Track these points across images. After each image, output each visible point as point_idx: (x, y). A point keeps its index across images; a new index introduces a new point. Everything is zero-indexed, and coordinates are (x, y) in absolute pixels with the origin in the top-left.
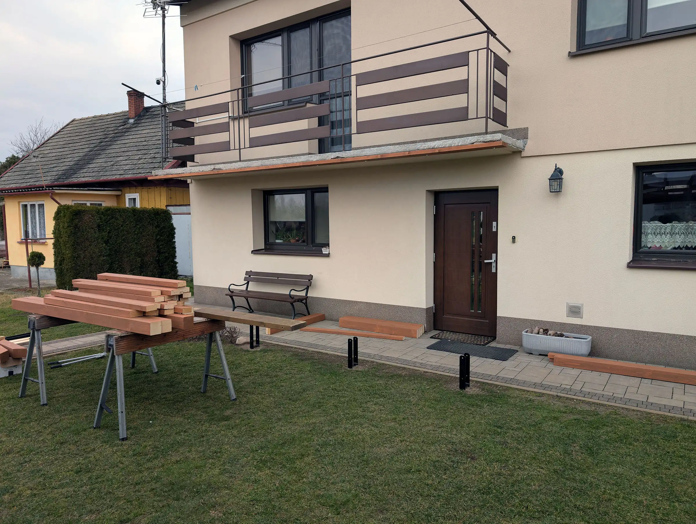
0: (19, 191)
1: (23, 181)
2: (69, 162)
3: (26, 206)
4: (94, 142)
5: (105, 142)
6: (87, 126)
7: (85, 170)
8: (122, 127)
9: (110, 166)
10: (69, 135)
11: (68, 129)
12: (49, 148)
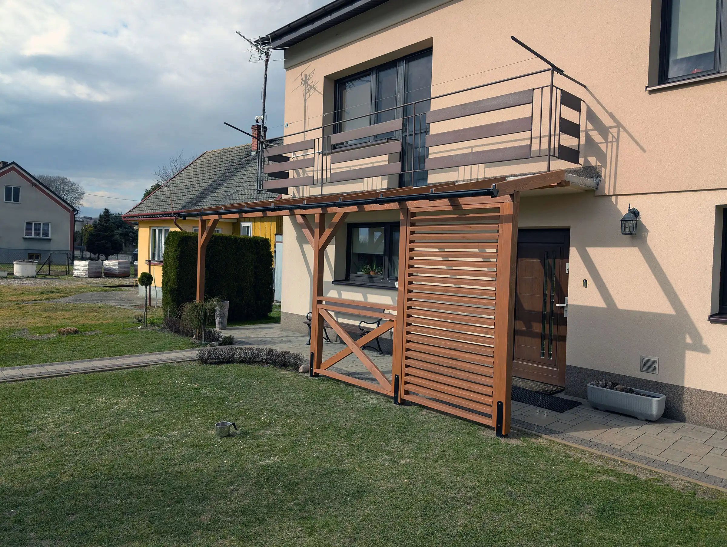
0: (150, 217)
1: (157, 208)
2: (195, 192)
3: (155, 230)
4: (220, 172)
5: (229, 173)
6: (215, 158)
7: (207, 199)
8: (245, 159)
9: (230, 195)
10: (200, 166)
11: (199, 161)
12: (182, 178)
